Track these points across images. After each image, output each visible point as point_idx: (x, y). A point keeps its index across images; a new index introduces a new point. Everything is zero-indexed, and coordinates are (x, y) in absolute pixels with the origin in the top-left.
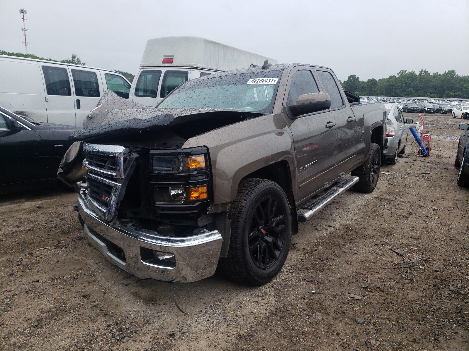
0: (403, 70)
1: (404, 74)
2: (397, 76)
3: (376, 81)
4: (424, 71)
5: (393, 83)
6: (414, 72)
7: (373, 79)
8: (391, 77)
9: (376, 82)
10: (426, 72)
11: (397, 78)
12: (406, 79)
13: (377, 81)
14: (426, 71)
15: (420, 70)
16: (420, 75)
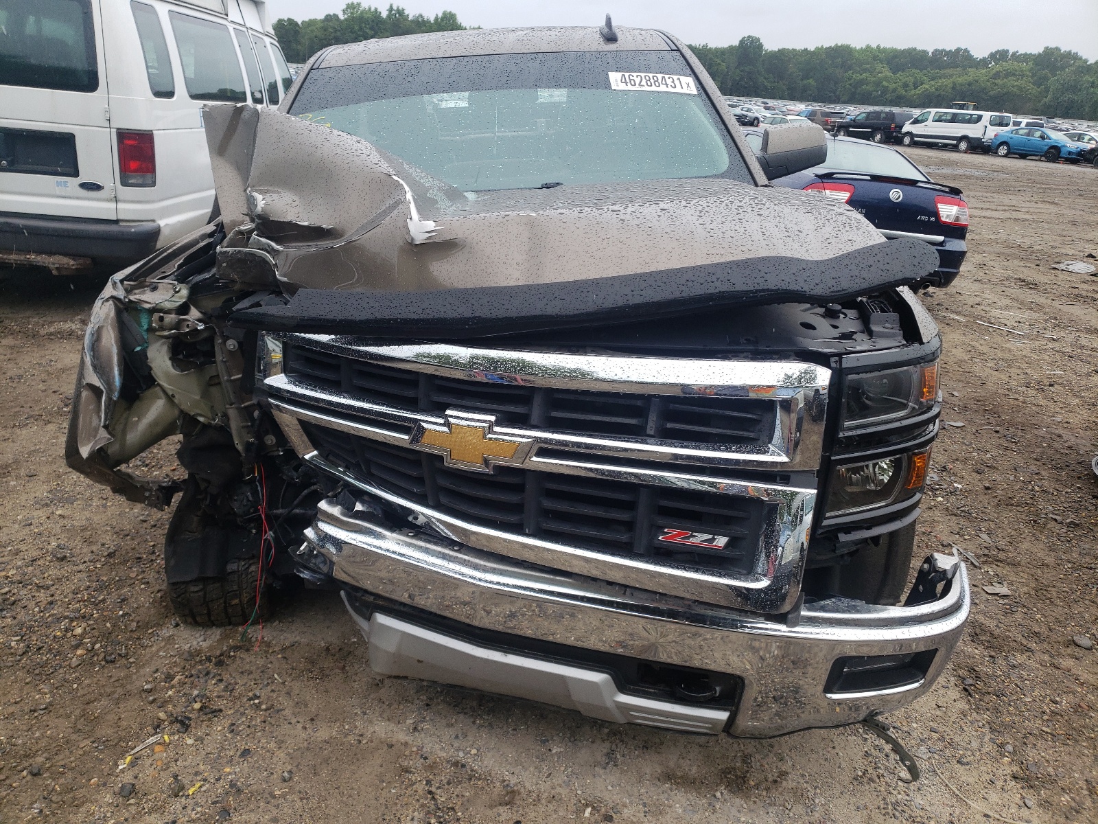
0: (352, 4)
1: (357, 12)
2: (342, 17)
3: (297, 24)
4: (395, 8)
5: (335, 32)
6: (376, 9)
7: (289, 20)
8: (329, 18)
9: (297, 28)
10: (400, 12)
11: (342, 22)
12: (363, 25)
13: (300, 23)
14: (400, 8)
15: (388, 7)
16: (388, 16)
